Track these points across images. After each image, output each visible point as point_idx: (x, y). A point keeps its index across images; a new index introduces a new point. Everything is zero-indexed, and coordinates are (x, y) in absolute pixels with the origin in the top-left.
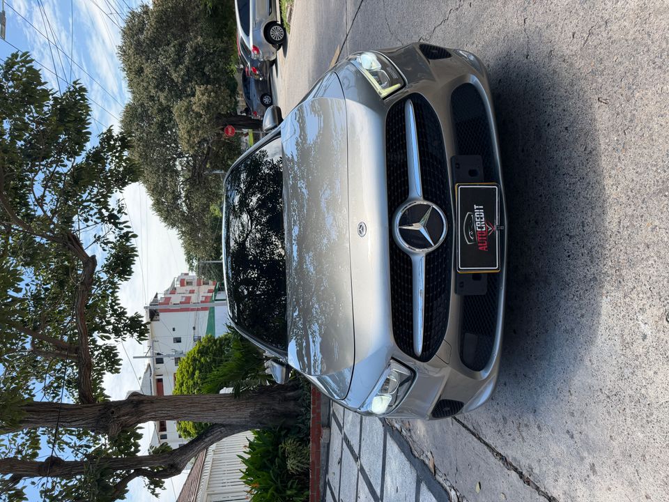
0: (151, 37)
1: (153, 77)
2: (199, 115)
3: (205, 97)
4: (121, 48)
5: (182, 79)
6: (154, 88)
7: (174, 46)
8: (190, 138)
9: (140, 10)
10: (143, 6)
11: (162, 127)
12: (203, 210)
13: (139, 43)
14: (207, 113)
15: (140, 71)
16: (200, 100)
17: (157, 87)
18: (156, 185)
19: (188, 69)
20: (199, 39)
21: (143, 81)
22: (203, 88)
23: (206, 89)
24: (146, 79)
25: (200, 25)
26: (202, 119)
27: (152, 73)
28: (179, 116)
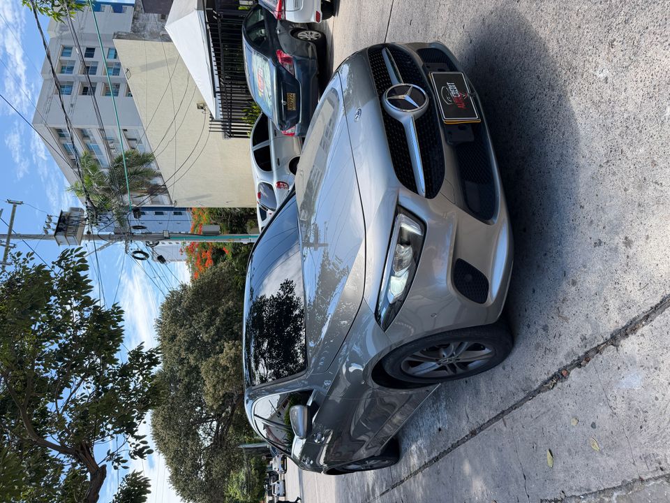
0: (187, 307)
1: (185, 341)
2: (225, 368)
3: (233, 351)
4: (158, 321)
5: (212, 339)
6: (185, 350)
7: (207, 312)
8: (215, 391)
9: (179, 289)
10: (182, 286)
11: (189, 389)
12: (224, 477)
13: (175, 314)
14: (233, 367)
15: (173, 338)
16: (227, 354)
17: (187, 349)
18: (176, 451)
19: (218, 329)
20: (230, 303)
21: (175, 345)
22: (231, 343)
23: (234, 345)
24: (178, 343)
25: (231, 294)
26: (229, 372)
27: (184, 337)
28: (206, 373)
